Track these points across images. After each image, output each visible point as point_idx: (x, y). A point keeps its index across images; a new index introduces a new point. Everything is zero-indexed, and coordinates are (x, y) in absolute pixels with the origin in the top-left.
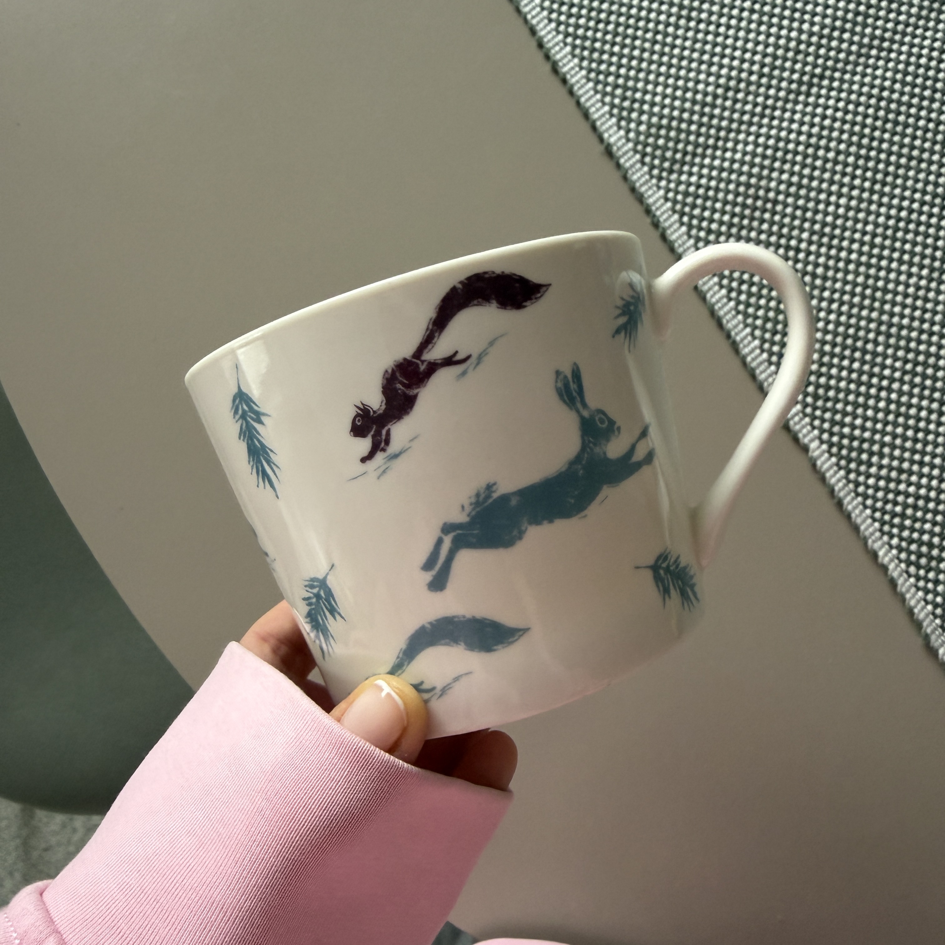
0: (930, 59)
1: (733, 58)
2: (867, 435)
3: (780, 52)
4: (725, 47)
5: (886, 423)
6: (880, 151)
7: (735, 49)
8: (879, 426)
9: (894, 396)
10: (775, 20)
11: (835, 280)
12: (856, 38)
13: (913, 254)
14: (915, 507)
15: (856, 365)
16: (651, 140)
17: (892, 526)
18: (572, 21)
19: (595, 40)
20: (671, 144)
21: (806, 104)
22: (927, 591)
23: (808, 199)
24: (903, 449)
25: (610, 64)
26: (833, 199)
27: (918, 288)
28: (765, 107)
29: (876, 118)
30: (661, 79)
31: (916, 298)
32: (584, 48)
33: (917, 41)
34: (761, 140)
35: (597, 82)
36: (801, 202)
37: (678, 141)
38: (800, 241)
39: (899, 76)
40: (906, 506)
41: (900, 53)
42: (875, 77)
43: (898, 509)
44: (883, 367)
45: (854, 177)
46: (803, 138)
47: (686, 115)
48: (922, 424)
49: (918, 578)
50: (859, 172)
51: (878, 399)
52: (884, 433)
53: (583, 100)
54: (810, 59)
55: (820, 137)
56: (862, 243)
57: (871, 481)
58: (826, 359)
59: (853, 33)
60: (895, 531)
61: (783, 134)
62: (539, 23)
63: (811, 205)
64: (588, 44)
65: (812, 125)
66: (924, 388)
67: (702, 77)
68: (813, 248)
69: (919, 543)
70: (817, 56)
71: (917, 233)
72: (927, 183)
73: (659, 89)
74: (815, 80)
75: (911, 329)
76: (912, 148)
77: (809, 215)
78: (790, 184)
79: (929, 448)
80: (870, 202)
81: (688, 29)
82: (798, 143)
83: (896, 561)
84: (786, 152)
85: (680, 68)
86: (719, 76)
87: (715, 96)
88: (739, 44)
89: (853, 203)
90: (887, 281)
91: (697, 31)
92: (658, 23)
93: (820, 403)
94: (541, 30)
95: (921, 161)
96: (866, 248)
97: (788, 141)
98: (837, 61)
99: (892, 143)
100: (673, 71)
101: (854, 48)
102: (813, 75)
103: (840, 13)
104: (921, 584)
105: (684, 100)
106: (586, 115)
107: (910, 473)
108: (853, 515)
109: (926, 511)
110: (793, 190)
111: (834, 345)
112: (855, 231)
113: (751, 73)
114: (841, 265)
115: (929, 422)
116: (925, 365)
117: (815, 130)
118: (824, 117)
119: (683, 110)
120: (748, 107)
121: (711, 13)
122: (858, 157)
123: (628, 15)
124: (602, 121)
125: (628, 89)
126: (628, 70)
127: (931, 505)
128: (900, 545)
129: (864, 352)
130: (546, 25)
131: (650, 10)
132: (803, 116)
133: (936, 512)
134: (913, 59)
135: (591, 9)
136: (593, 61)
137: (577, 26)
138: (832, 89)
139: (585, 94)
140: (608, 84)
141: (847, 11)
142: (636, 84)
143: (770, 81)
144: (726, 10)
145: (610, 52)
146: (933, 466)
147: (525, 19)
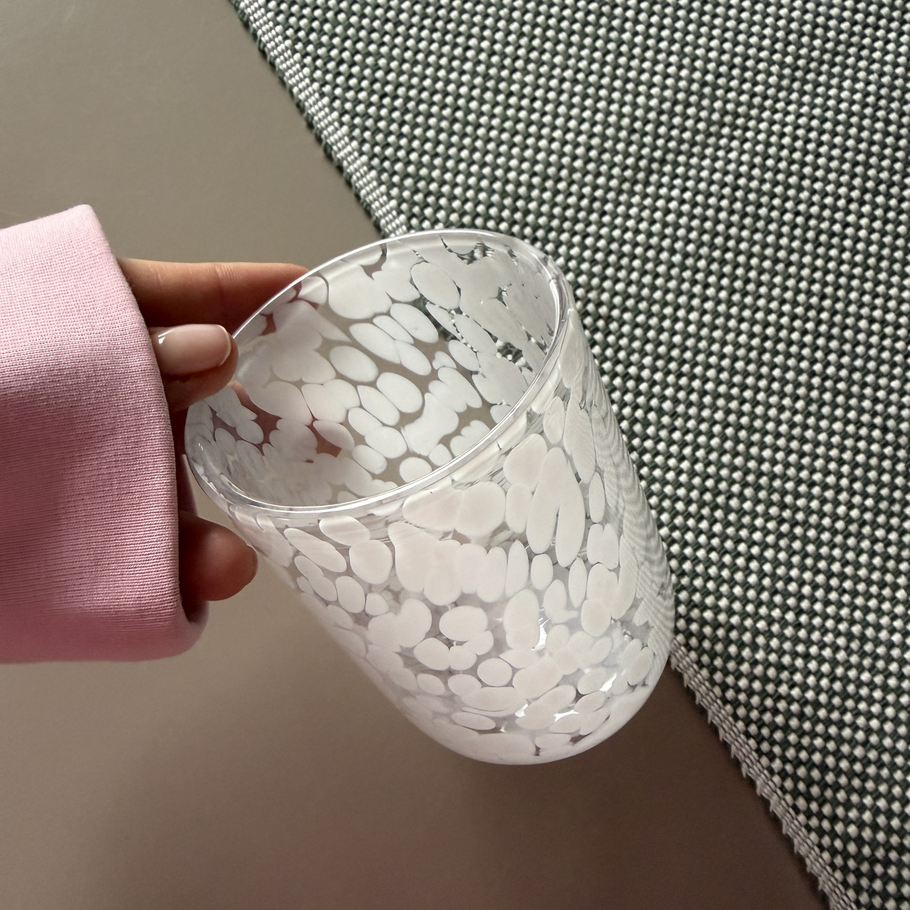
0: (795, 138)
1: (552, 140)
2: (735, 620)
3: (610, 132)
4: (541, 126)
5: (759, 604)
6: (738, 253)
7: (554, 128)
8: (750, 608)
9: (767, 567)
10: (603, 93)
11: (687, 418)
12: (703, 114)
13: (784, 382)
14: (801, 717)
15: (717, 528)
17: (773, 743)
18: (350, 94)
19: (379, 118)
21: (645, 196)
22: (821, 832)
23: (650, 315)
24: (782, 638)
25: (399, 148)
26: (681, 313)
27: (792, 425)
28: (594, 199)
29: (732, 212)
30: (462, 166)
31: (790, 438)
32: (365, 129)
33: (778, 117)
34: (589, 241)
35: (383, 170)
36: (641, 319)
38: (642, 367)
39: (758, 160)
40: (789, 715)
41: (758, 132)
42: (729, 161)
43: (779, 719)
44: (753, 529)
45: (706, 286)
46: (641, 238)
47: (493, 211)
48: (805, 604)
49: (809, 814)
50: (712, 279)
51: (748, 571)
52: (757, 618)
53: (363, 193)
54: (648, 140)
55: (664, 237)
56: (720, 370)
57: (743, 683)
58: (678, 521)
59: (700, 108)
60: (777, 750)
61: (616, 233)
62: (307, 97)
63: (653, 321)
64: (369, 123)
65: (653, 222)
66: (806, 555)
67: (514, 163)
68: (658, 376)
69: (808, 765)
70: (657, 136)
71: (788, 355)
72: (798, 291)
73: (460, 179)
74: (655, 166)
75: (785, 478)
76: (778, 248)
77: (651, 334)
78: (627, 296)
79: (816, 636)
80: (728, 317)
81: (495, 104)
82: (636, 245)
83: (779, 792)
84: (622, 256)
85: (486, 152)
87: (531, 187)
88: (559, 122)
89: (707, 318)
90: (753, 417)
91: (508, 106)
92: (458, 96)
94: (311, 106)
95: (789, 264)
97: (623, 242)
98: (681, 141)
100: (477, 156)
101: (701, 126)
102: (652, 160)
103: (682, 84)
104: (814, 822)
105: (491, 192)
106: (368, 212)
107: (793, 670)
108: (721, 731)
109: (816, 721)
110: (630, 303)
111: (689, 502)
112: (710, 354)
113: (575, 158)
114: (694, 397)
115: (813, 600)
116: (806, 525)
117: (656, 228)
118: (667, 211)
119: (490, 205)
120: (572, 200)
121: (524, 85)
122: (711, 260)
123: (420, 87)
124: (387, 219)
125: (421, 178)
126: (421, 155)
127: (822, 713)
128: (784, 770)
129: (728, 510)
130: (317, 100)
131: (448, 82)
132: (641, 211)
133: (828, 722)
134: (774, 139)
135: (374, 81)
136: (376, 144)
137: (357, 102)
138: (676, 176)
139: (366, 185)
140: (395, 173)
141: (691, 81)
142: (430, 173)
143: (598, 167)
144: (542, 81)
145: (398, 133)
146: (821, 660)
147: (291, 92)
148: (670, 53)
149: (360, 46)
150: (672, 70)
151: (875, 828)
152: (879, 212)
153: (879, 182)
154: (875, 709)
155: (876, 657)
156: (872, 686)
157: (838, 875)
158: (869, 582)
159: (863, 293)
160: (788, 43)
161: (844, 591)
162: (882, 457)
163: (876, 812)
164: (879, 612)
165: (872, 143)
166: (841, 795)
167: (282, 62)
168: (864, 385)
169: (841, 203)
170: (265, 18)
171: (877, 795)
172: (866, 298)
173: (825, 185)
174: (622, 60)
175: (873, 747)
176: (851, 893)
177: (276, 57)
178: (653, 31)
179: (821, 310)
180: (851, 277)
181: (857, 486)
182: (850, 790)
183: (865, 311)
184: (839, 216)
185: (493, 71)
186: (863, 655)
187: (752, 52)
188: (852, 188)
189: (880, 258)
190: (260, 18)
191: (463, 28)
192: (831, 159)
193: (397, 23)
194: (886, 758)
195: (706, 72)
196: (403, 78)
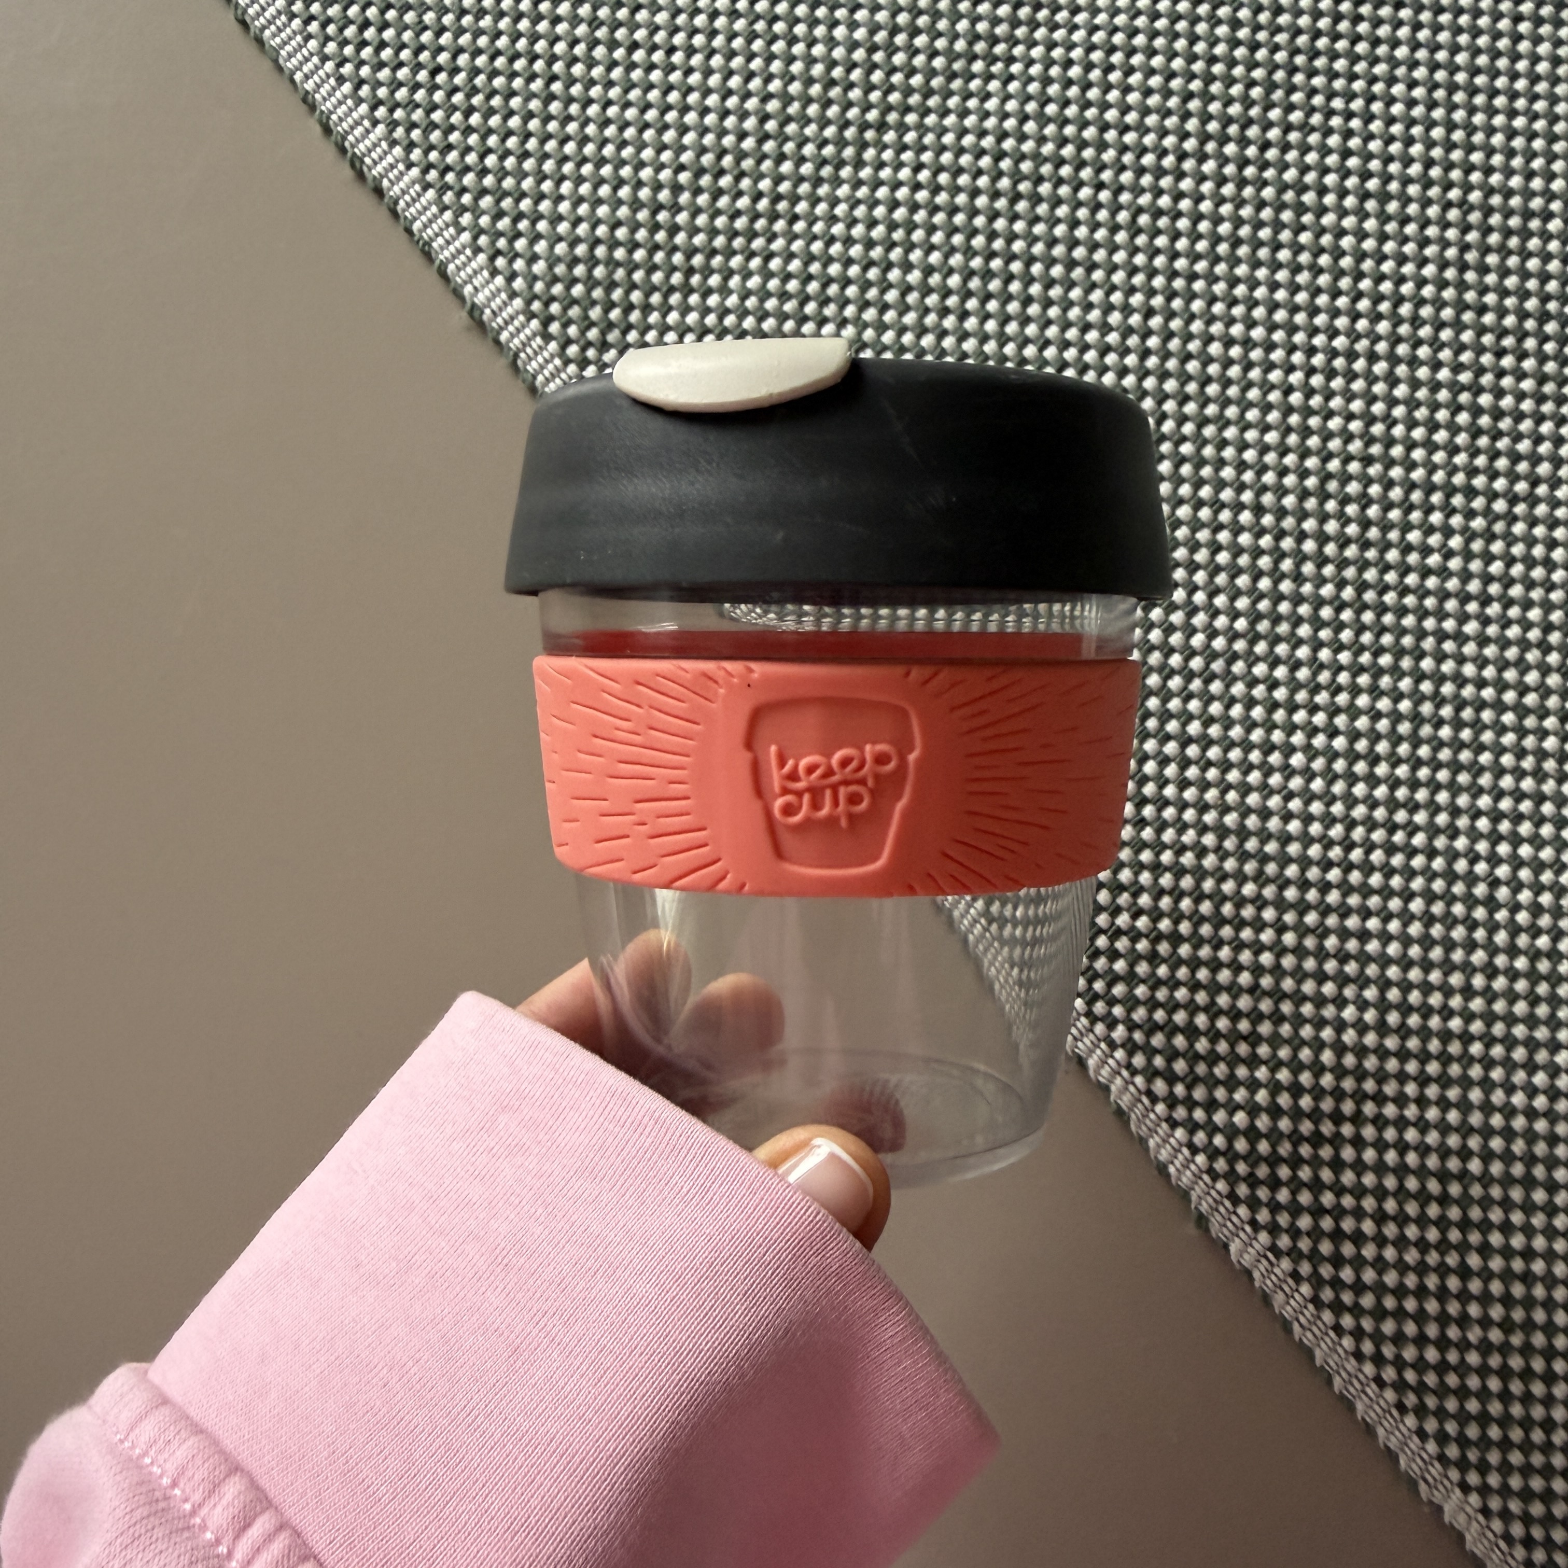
0: (1089, 67)
1: (705, 111)
3: (795, 88)
4: (687, 90)
7: (707, 92)
10: (779, 27)
12: (940, 44)
14: (1153, 958)
16: (557, 289)
17: (1112, 1002)
18: (384, 74)
19: (433, 107)
21: (858, 184)
22: (1192, 1127)
25: (467, 150)
28: (777, 198)
29: (995, 195)
30: (568, 168)
32: (412, 126)
33: (1059, 35)
34: (775, 264)
35: (445, 188)
37: (612, 285)
39: (1031, 107)
40: (1134, 958)
41: (1030, 62)
42: (986, 115)
43: (1120, 966)
45: (964, 315)
46: (855, 251)
47: (621, 233)
48: (1149, 789)
49: (1172, 1102)
50: (972, 304)
53: (417, 226)
54: (855, 94)
55: (891, 245)
59: (935, 35)
60: (1118, 1011)
62: (318, 86)
64: (418, 115)
65: (872, 223)
67: (647, 154)
69: (1168, 1030)
70: (870, 88)
73: (566, 187)
74: (869, 135)
76: (1074, 243)
79: (1168, 835)
81: (612, 65)
82: (848, 262)
83: (1125, 1073)
84: (827, 281)
85: (604, 142)
87: (677, 189)
88: (714, 81)
91: (632, 66)
92: (552, 59)
94: (325, 99)
95: (1092, 267)
97: (828, 260)
98: (908, 91)
99: (1031, 239)
100: (589, 149)
101: (938, 62)
102: (864, 126)
104: (1180, 1113)
105: (616, 203)
106: (427, 254)
107: (1137, 890)
109: (1175, 963)
113: (742, 135)
115: (1162, 782)
117: (878, 232)
118: (894, 205)
119: (616, 224)
120: (743, 203)
121: (654, 29)
122: (969, 274)
123: (492, 50)
124: (457, 262)
125: (506, 194)
126: (502, 158)
127: (1184, 950)
128: (1130, 1039)
130: (334, 89)
131: (534, 38)
132: (852, 207)
133: (1194, 963)
134: (1055, 71)
135: (420, 49)
136: (432, 147)
137: (395, 85)
138: (904, 148)
139: (420, 213)
140: (464, 190)
142: (519, 183)
143: (781, 145)
144: (681, 19)
145: (463, 127)
146: (1179, 872)
147: (292, 81)
151: (1275, 1112)
152: (1229, 170)
153: (1228, 121)
154: (1267, 936)
155: (1264, 859)
156: (1260, 902)
157: (1221, 1186)
158: (1248, 747)
159: (1213, 300)
161: (1209, 764)
162: (1257, 553)
163: (1275, 1088)
164: (1266, 790)
165: (1212, 60)
166: (1220, 1070)
167: (274, 36)
168: (1222, 444)
169: (1168, 162)
171: (1275, 1065)
172: (1218, 308)
173: (1141, 136)
175: (1266, 993)
176: (1243, 1211)
177: (264, 28)
179: (1147, 333)
180: (1192, 277)
181: (1220, 601)
182: (1234, 1060)
183: (1216, 328)
184: (1166, 182)
185: (603, 13)
186: (1244, 857)
188: (1185, 136)
189: (1236, 242)
192: (1148, 92)
194: (1286, 1008)
196: (465, 39)
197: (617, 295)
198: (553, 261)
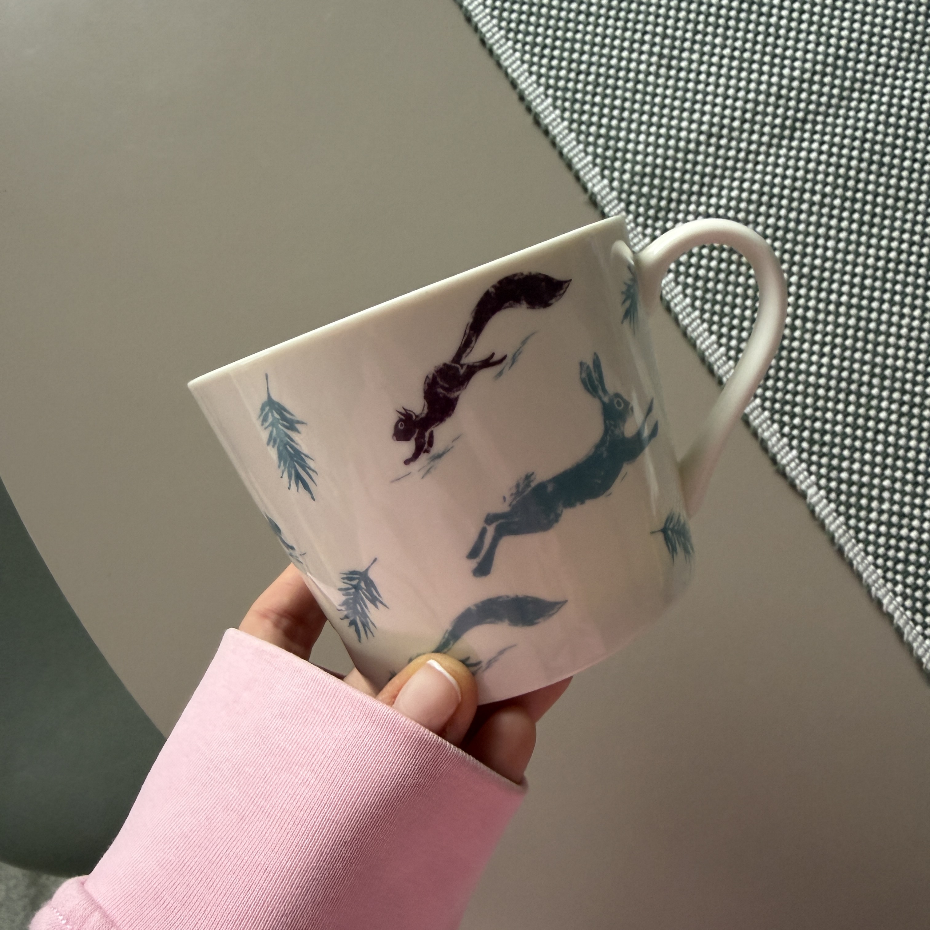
0: (913, 100)
1: (714, 105)
2: (865, 479)
3: (761, 98)
4: (706, 94)
5: (885, 467)
6: (866, 193)
7: (716, 95)
8: (877, 470)
9: (891, 439)
10: (755, 66)
11: (826, 323)
12: (837, 82)
13: (904, 295)
14: (919, 553)
15: (851, 409)
16: (635, 188)
17: (896, 572)
18: (553, 73)
19: (576, 91)
20: (655, 192)
21: (790, 148)
23: (795, 243)
24: (904, 493)
25: (592, 114)
26: (821, 241)
27: (911, 329)
28: (748, 152)
29: (861, 160)
30: (644, 128)
31: (909, 339)
32: (565, 100)
33: (898, 82)
34: (746, 185)
35: (579, 133)
36: (788, 246)
37: (662, 189)
39: (882, 118)
40: (908, 552)
41: (882, 95)
42: (858, 120)
43: (901, 555)
44: (879, 409)
45: (841, 219)
46: (788, 182)
47: (669, 163)
48: (921, 467)
50: (845, 214)
51: (875, 442)
52: (883, 477)
53: (565, 150)
54: (792, 103)
55: (805, 181)
56: (852, 286)
57: (872, 527)
58: (820, 403)
59: (834, 76)
60: (899, 577)
61: (768, 178)
62: (519, 76)
63: (799, 248)
64: (569, 95)
65: (797, 169)
66: (922, 430)
67: (684, 124)
68: (803, 291)
69: (924, 589)
70: (799, 101)
71: (907, 274)
72: (915, 223)
73: (642, 138)
74: (798, 125)
75: (905, 370)
76: (899, 188)
77: (797, 258)
80: (859, 244)
81: (668, 78)
82: (783, 187)
83: (902, 609)
84: (772, 196)
85: (662, 116)
86: (701, 123)
87: (698, 143)
88: (720, 90)
89: (842, 245)
90: (879, 322)
91: (678, 79)
92: (638, 72)
93: (816, 448)
94: (522, 83)
95: (908, 201)
96: (856, 290)
97: (773, 186)
99: (878, 185)
100: (655, 119)
101: (836, 91)
102: (795, 120)
103: (820, 58)
105: (667, 148)
106: (569, 165)
107: (912, 517)
108: (855, 562)
110: (780, 233)
111: (828, 389)
112: (844, 273)
113: (733, 119)
114: (832, 307)
116: (922, 406)
117: (800, 174)
118: (808, 161)
119: (666, 158)
120: (732, 153)
121: (691, 61)
122: (844, 199)
123: (608, 65)
124: (585, 170)
125: (611, 138)
126: (610, 120)
128: (905, 592)
129: (859, 395)
130: (527, 78)
131: (630, 61)
132: (787, 160)
134: (895, 101)
135: (571, 61)
136: (574, 111)
137: (558, 78)
138: (815, 132)
139: (567, 144)
140: (590, 134)
141: (827, 55)
142: (618, 134)
143: (752, 126)
144: (705, 58)
145: (591, 103)
147: (506, 72)
148: (809, 33)
149: (559, 33)
150: (811, 47)
160: (906, 22)
167: (498, 48)
170: (484, 14)
174: (771, 40)
177: (494, 44)
178: (795, 15)
185: (666, 51)
187: (877, 30)
190: (480, 13)
191: (641, 17)
193: (588, 14)
195: (838, 47)
196: (595, 59)
197: (665, 193)
198: (633, 174)
